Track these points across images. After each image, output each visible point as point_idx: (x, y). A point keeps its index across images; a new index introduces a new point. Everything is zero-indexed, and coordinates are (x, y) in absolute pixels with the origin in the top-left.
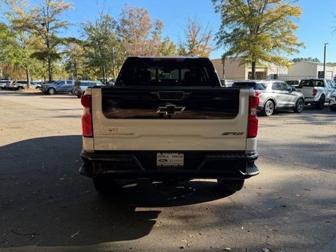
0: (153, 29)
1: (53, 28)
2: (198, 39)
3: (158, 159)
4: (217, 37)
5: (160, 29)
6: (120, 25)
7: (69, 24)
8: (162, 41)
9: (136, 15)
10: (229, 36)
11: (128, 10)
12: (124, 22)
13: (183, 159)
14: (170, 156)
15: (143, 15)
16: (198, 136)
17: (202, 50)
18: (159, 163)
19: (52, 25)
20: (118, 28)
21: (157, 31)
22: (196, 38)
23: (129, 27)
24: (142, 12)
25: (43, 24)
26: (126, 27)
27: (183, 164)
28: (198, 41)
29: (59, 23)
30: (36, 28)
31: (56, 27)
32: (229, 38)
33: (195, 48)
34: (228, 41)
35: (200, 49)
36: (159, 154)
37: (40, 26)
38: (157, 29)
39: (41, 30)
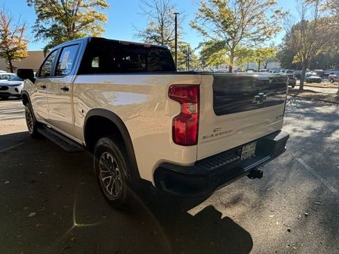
2: (11, 29)
3: (242, 153)
4: (35, 30)
10: (48, 30)
14: (249, 147)
17: (18, 41)
18: (242, 158)
22: (8, 28)
28: (12, 32)
32: (48, 32)
33: (8, 38)
34: (48, 35)
35: (15, 40)
36: (243, 148)
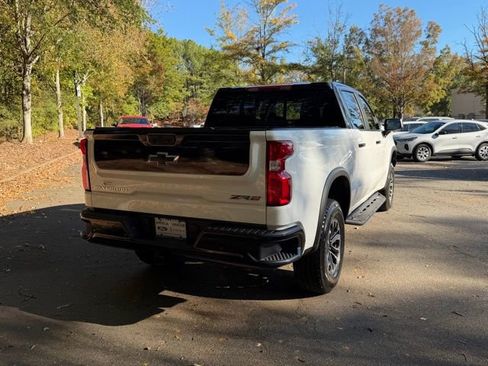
0: (423, 38)
1: (270, 52)
3: (157, 225)
5: (434, 36)
6: (369, 37)
7: (291, 46)
8: (438, 54)
9: (395, 20)
11: (384, 14)
12: (376, 32)
13: (184, 229)
14: (170, 223)
15: (406, 18)
16: (199, 197)
18: (158, 232)
19: (268, 48)
20: (367, 43)
21: (431, 40)
23: (384, 39)
24: (406, 13)
25: (258, 49)
26: (380, 39)
27: (185, 236)
29: (278, 44)
30: (248, 55)
31: (274, 51)
36: (157, 219)
37: (254, 52)
38: (429, 36)
39: (255, 56)
